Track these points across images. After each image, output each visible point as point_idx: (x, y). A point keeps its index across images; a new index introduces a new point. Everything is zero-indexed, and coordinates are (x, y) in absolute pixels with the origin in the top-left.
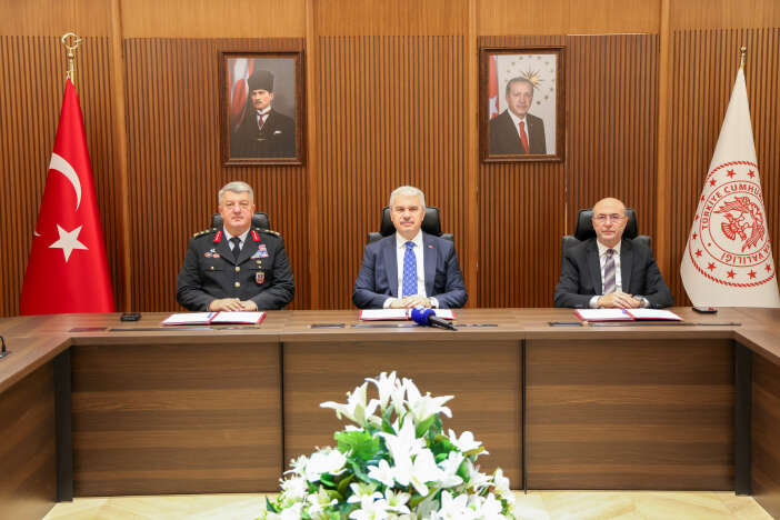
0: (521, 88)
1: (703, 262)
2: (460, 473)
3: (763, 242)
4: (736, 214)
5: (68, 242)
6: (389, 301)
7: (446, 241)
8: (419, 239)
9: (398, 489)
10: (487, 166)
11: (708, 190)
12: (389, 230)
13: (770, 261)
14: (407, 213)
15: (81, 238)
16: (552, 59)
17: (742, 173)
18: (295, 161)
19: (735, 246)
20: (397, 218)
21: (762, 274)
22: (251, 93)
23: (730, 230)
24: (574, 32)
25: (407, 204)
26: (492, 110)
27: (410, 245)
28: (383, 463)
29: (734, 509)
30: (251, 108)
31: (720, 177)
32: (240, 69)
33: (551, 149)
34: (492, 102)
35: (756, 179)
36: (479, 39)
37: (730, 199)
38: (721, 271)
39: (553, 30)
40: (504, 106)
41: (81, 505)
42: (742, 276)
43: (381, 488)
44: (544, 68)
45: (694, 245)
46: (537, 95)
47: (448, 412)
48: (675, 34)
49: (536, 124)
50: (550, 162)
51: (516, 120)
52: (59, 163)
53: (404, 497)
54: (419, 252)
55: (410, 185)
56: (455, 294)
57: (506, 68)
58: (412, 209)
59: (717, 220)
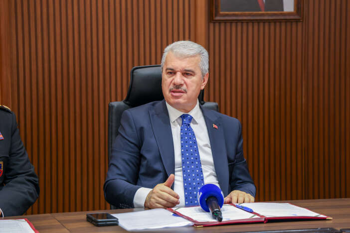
10: (217, 25)
14: (178, 78)
25: (179, 64)
27: (186, 120)
50: (288, 20)
55: (190, 39)
58: (186, 73)
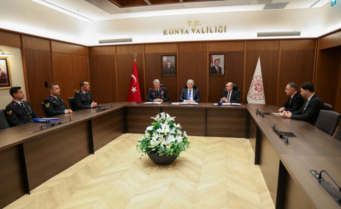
0: (217, 61)
1: (251, 95)
2: (175, 131)
3: (262, 92)
4: (257, 86)
5: (134, 90)
6: (185, 101)
7: (197, 90)
8: (192, 90)
9: (161, 133)
10: (211, 76)
11: (252, 81)
12: (186, 87)
13: (264, 95)
14: (190, 85)
15: (136, 89)
16: (223, 56)
17: (259, 78)
18: (174, 75)
19: (257, 92)
20: (188, 86)
21: (262, 98)
22: (167, 63)
23: (256, 89)
24: (228, 50)
25: (190, 83)
26: (212, 65)
27: (190, 91)
28: (160, 129)
29: (244, 141)
30: (167, 66)
31: (255, 79)
32: (165, 58)
33: (223, 73)
34: (212, 64)
35: (262, 79)
36: (209, 52)
37: (256, 83)
38: (254, 97)
39: (224, 50)
40: (214, 65)
41: (128, 134)
42: (258, 98)
43: (158, 133)
44: (222, 57)
45: (249, 92)
46: (220, 63)
47: (174, 120)
48: (247, 51)
49: (220, 68)
50: (223, 76)
51: (216, 68)
52: (133, 76)
53: (163, 135)
54: (192, 92)
55: (191, 79)
56: (198, 100)
57: (215, 57)
59: (254, 87)
